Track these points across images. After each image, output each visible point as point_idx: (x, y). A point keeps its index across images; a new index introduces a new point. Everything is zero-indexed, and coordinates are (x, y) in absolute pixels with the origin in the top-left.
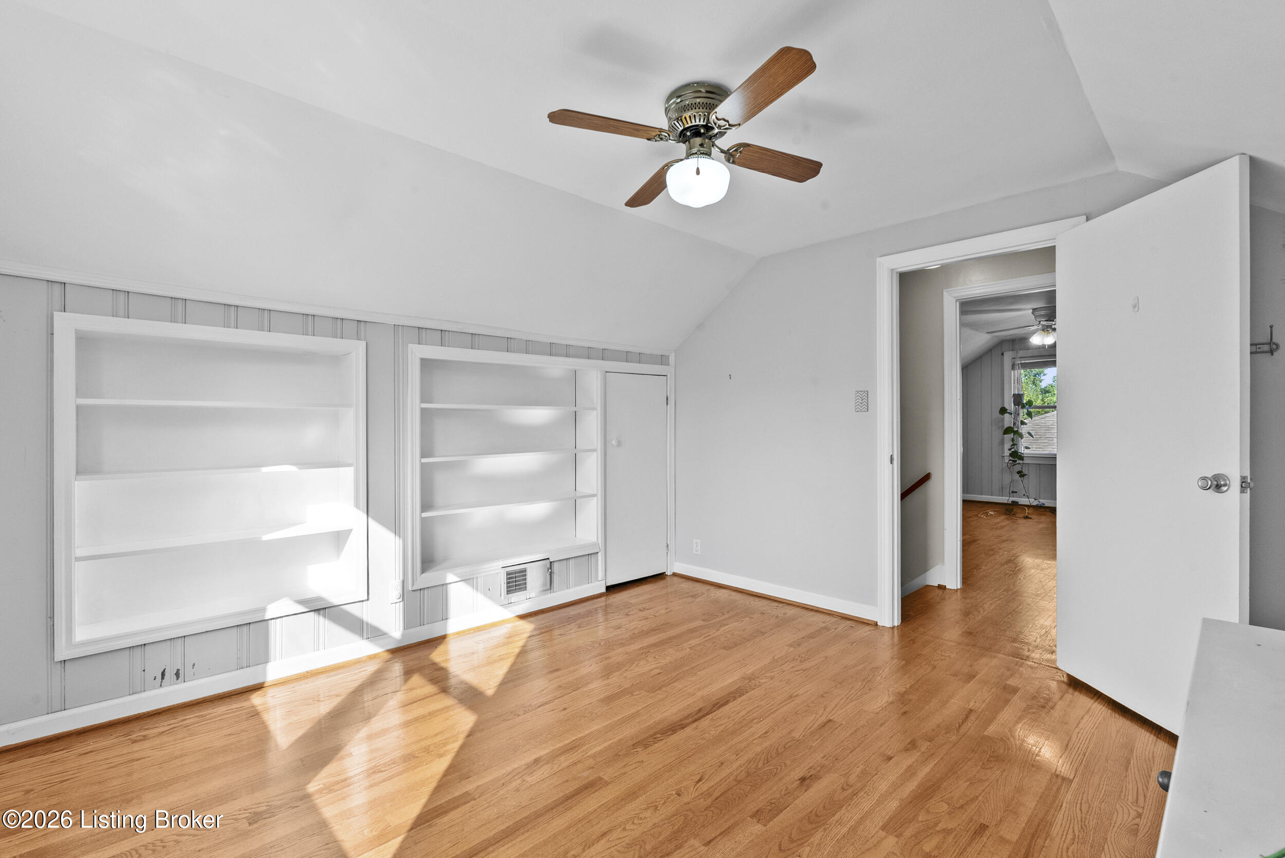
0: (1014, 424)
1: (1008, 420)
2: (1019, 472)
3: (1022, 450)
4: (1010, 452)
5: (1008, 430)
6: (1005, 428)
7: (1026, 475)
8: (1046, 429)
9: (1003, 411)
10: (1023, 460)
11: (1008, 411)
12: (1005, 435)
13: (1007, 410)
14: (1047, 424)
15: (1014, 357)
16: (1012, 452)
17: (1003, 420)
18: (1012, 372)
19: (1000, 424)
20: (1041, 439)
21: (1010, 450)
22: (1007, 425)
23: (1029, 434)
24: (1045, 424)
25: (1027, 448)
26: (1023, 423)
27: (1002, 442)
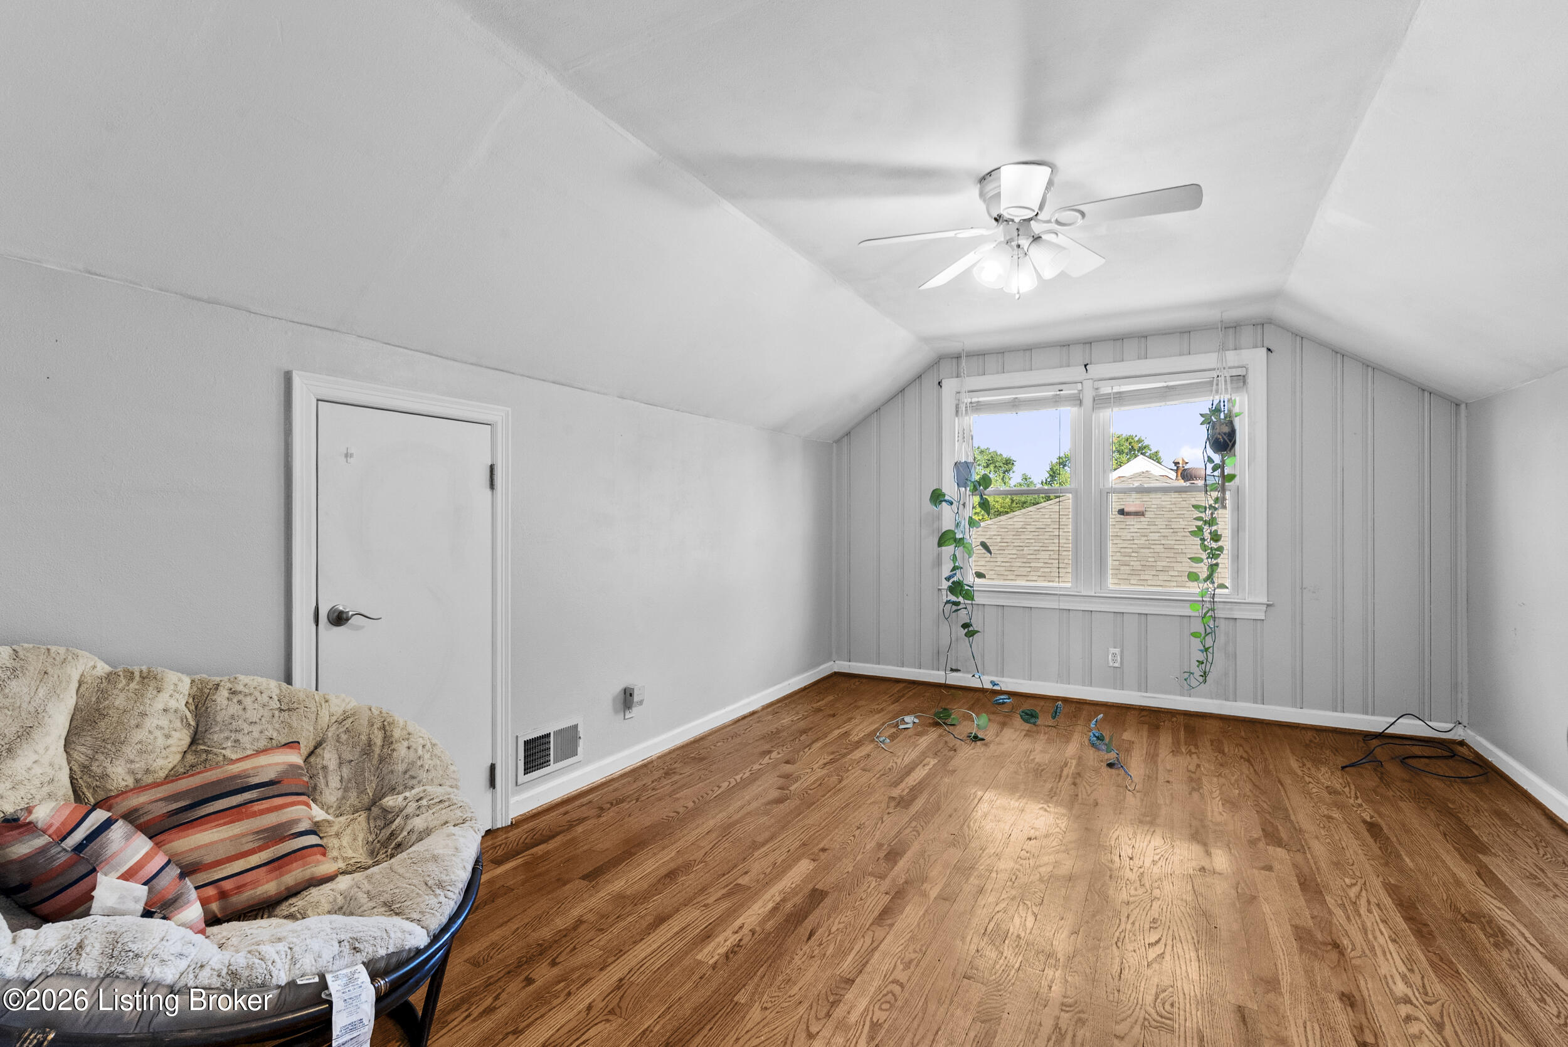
0: (958, 525)
1: (947, 517)
2: (965, 626)
3: (970, 579)
4: (950, 583)
5: (945, 538)
6: (943, 531)
7: (978, 632)
8: (1014, 533)
9: (937, 497)
10: (973, 599)
11: (947, 498)
12: (943, 548)
13: (944, 495)
14: (1016, 527)
15: (958, 391)
16: (953, 583)
17: (939, 517)
18: (957, 419)
19: (935, 525)
20: (1009, 548)
21: (948, 579)
22: (947, 524)
23: (984, 545)
24: (1012, 527)
25: (980, 575)
26: (972, 523)
27: (938, 562)
